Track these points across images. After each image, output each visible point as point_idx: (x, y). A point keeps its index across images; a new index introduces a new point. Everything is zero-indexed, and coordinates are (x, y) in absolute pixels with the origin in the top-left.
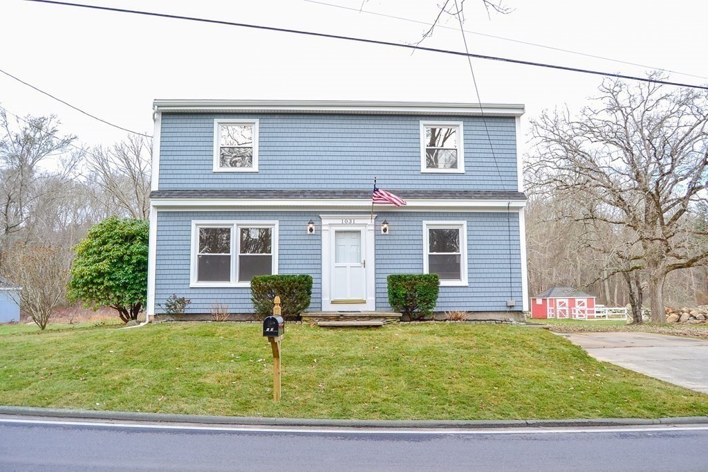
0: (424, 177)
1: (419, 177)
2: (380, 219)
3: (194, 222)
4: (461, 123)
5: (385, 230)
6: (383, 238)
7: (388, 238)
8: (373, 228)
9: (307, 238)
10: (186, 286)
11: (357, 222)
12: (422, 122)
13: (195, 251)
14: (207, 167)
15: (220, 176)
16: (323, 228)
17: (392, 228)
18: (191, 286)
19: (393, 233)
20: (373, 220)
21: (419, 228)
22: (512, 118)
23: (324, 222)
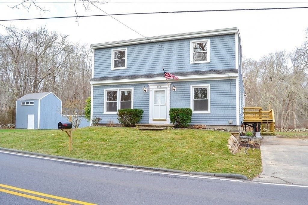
0: (191, 66)
1: (189, 66)
2: (173, 85)
3: (105, 89)
4: (209, 40)
5: (174, 90)
6: (174, 93)
7: (175, 93)
8: (169, 89)
9: (144, 94)
10: (102, 114)
11: (163, 87)
12: (191, 41)
13: (105, 100)
14: (109, 68)
15: (113, 71)
16: (150, 90)
17: (178, 89)
18: (104, 113)
19: (178, 91)
20: (169, 86)
21: (189, 88)
22: (234, 34)
23: (150, 87)
